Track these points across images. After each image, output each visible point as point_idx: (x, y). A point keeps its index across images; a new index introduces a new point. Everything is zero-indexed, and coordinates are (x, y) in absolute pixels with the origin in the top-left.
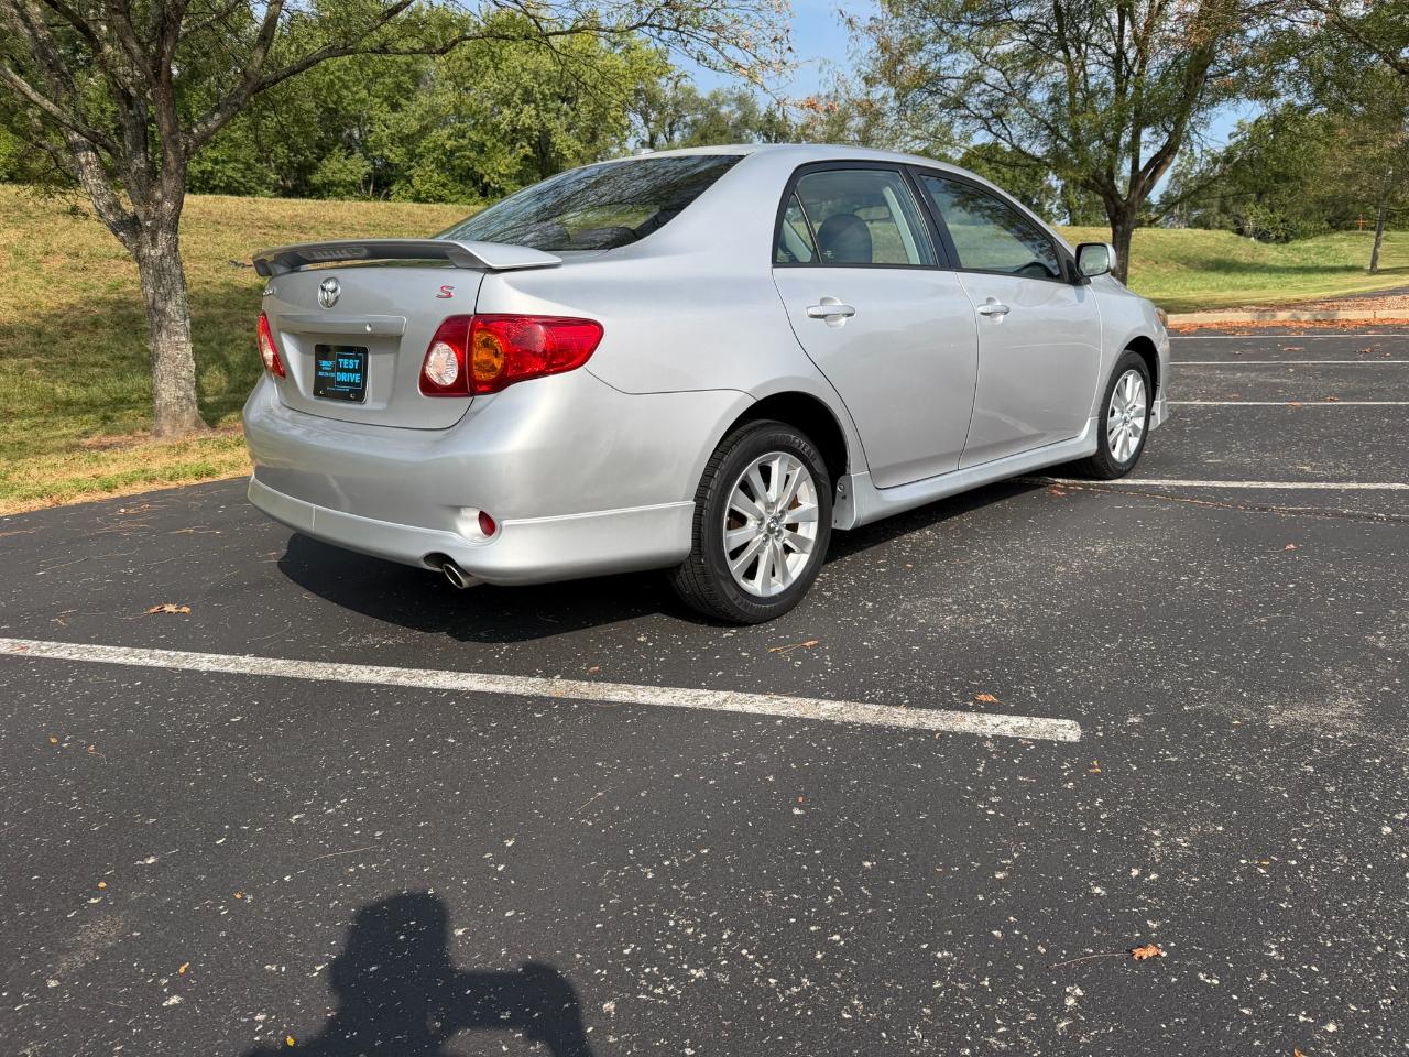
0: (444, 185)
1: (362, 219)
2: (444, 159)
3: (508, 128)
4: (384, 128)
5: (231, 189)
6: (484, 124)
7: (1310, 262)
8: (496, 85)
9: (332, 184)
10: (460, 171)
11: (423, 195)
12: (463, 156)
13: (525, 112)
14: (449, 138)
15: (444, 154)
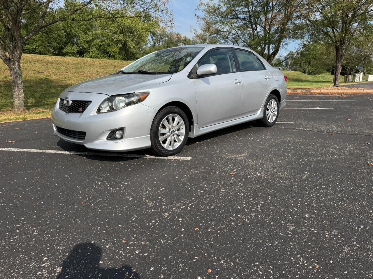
0: (98, 54)
1: (74, 62)
2: (99, 47)
3: (116, 40)
4: (82, 38)
5: (40, 53)
6: (109, 39)
7: (319, 80)
8: (113, 29)
9: (68, 53)
10: (103, 50)
11: (93, 56)
12: (104, 47)
13: (120, 36)
14: (100, 42)
15: (99, 46)
